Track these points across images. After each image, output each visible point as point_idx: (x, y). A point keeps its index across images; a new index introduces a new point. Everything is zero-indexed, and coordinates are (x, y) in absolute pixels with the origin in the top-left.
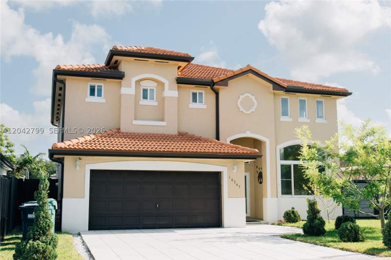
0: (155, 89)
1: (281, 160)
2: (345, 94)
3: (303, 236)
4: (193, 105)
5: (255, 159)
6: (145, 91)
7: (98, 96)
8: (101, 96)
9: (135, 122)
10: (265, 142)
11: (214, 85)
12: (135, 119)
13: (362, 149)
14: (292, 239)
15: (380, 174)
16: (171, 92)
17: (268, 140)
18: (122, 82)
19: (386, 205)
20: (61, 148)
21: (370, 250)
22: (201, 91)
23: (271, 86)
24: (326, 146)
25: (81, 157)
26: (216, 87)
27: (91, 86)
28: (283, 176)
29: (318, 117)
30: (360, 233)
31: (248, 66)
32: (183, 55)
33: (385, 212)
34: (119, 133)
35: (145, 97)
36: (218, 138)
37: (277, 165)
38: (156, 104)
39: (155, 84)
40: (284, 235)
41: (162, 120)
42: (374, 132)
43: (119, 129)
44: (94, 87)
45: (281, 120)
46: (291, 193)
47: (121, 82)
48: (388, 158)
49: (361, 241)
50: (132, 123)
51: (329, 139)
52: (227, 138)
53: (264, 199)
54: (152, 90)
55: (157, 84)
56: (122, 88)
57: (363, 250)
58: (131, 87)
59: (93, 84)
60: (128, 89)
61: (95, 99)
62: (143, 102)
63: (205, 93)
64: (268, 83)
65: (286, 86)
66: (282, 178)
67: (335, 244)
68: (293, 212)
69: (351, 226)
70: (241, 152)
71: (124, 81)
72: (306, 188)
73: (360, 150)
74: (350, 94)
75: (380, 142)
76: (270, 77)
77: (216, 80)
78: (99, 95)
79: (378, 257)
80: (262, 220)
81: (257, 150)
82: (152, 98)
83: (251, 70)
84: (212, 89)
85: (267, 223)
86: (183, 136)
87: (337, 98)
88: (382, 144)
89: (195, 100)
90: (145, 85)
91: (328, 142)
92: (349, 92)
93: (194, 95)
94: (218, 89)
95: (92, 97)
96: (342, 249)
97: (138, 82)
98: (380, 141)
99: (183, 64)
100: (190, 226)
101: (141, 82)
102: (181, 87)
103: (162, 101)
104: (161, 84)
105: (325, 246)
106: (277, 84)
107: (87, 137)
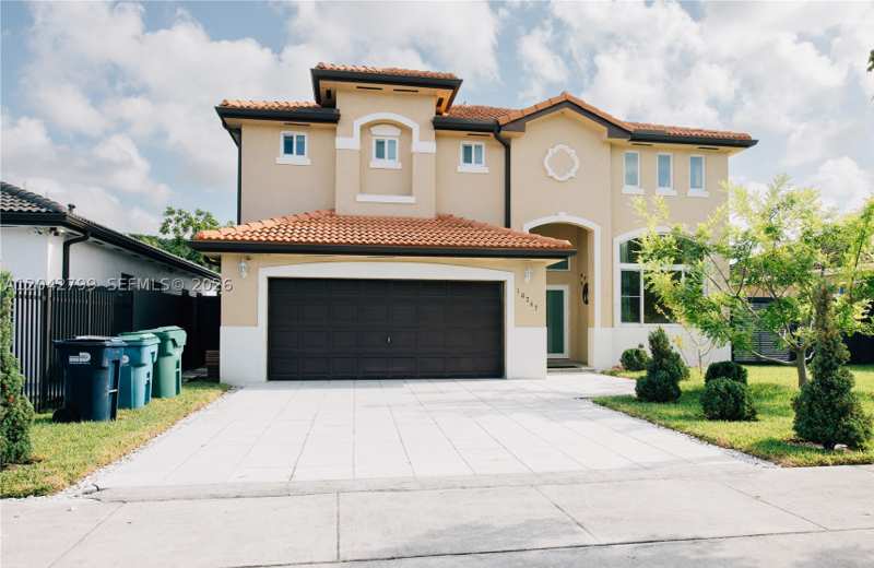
0: (397, 141)
1: (622, 261)
2: (744, 143)
3: (636, 400)
4: (464, 168)
5: (565, 257)
6: (380, 144)
7: (298, 154)
8: (303, 154)
9: (360, 198)
10: (592, 231)
11: (499, 131)
12: (362, 191)
13: (762, 232)
14: (611, 407)
15: (801, 281)
16: (424, 143)
17: (599, 227)
18: (338, 128)
19: (810, 345)
20: (210, 239)
21: (760, 444)
22: (478, 143)
23: (604, 129)
24: (697, 232)
25: (251, 255)
26: (503, 133)
27: (286, 137)
28: (624, 290)
29: (693, 186)
30: (747, 402)
31: (563, 93)
32: (442, 77)
33: (807, 356)
34: (331, 216)
35: (380, 155)
36: (508, 224)
37: (615, 270)
38: (399, 166)
39: (397, 132)
40: (600, 398)
41: (410, 194)
42: (793, 202)
43: (334, 210)
44: (292, 138)
45: (623, 192)
46: (637, 320)
47: (335, 129)
48: (819, 250)
49: (748, 419)
50: (355, 199)
51: (704, 220)
52: (523, 224)
53: (589, 329)
54: (392, 143)
55: (399, 131)
56: (337, 139)
57: (745, 444)
58: (352, 136)
59: (289, 133)
60: (347, 139)
61: (293, 158)
62: (376, 163)
63: (487, 145)
64: (599, 125)
65: (631, 130)
66: (622, 293)
67: (687, 423)
68: (637, 352)
69: (726, 387)
70: (538, 245)
71: (340, 127)
72: (660, 311)
73: (758, 233)
74: (755, 142)
75: (803, 218)
76: (604, 114)
77: (502, 121)
78: (301, 152)
79: (779, 468)
80: (586, 364)
81: (567, 242)
82: (392, 157)
83: (567, 101)
84: (498, 137)
85: (593, 371)
86: (444, 221)
87: (730, 151)
88: (808, 221)
89: (468, 159)
90: (381, 133)
91: (702, 226)
92: (753, 138)
93: (467, 149)
94: (509, 139)
95: (287, 156)
96: (701, 438)
97: (366, 128)
98: (804, 215)
99: (445, 94)
100: (447, 375)
101: (372, 129)
102: (443, 136)
103: (408, 159)
104: (406, 131)
105: (667, 427)
106: (616, 126)
107: (269, 221)
